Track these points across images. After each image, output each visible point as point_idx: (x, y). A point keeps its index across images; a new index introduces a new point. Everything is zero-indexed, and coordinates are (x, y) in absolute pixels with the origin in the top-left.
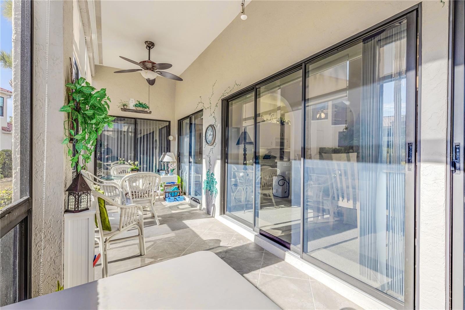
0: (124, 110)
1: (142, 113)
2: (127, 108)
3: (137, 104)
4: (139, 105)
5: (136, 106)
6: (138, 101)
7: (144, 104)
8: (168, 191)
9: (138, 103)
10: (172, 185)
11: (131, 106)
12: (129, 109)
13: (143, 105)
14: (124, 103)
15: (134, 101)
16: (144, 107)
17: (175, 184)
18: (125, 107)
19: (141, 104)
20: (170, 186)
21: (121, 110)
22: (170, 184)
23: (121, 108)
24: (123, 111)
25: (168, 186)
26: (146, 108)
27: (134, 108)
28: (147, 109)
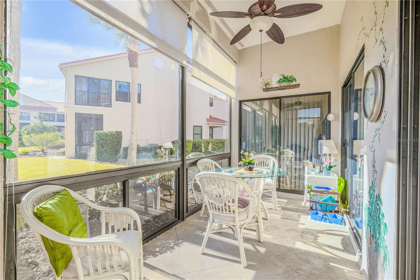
0: (267, 90)
1: (288, 89)
2: (269, 87)
3: (281, 79)
4: (283, 79)
5: (279, 82)
6: (282, 75)
7: (290, 77)
8: (316, 199)
9: (282, 77)
10: (324, 191)
11: (274, 84)
12: (271, 88)
13: (288, 78)
14: (266, 82)
15: (277, 77)
16: (290, 81)
17: (331, 191)
18: (268, 86)
19: (286, 78)
20: (321, 192)
21: (264, 90)
22: (321, 190)
23: (263, 89)
24: (265, 91)
25: (317, 192)
26: (292, 81)
27: (278, 85)
28: (294, 81)
